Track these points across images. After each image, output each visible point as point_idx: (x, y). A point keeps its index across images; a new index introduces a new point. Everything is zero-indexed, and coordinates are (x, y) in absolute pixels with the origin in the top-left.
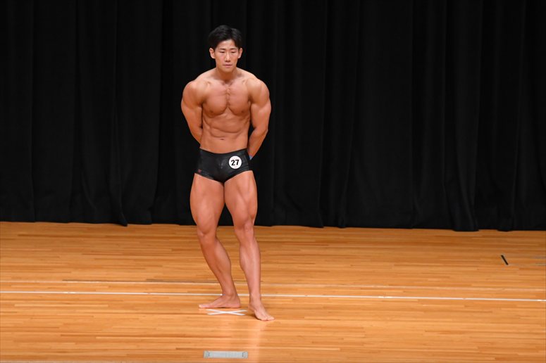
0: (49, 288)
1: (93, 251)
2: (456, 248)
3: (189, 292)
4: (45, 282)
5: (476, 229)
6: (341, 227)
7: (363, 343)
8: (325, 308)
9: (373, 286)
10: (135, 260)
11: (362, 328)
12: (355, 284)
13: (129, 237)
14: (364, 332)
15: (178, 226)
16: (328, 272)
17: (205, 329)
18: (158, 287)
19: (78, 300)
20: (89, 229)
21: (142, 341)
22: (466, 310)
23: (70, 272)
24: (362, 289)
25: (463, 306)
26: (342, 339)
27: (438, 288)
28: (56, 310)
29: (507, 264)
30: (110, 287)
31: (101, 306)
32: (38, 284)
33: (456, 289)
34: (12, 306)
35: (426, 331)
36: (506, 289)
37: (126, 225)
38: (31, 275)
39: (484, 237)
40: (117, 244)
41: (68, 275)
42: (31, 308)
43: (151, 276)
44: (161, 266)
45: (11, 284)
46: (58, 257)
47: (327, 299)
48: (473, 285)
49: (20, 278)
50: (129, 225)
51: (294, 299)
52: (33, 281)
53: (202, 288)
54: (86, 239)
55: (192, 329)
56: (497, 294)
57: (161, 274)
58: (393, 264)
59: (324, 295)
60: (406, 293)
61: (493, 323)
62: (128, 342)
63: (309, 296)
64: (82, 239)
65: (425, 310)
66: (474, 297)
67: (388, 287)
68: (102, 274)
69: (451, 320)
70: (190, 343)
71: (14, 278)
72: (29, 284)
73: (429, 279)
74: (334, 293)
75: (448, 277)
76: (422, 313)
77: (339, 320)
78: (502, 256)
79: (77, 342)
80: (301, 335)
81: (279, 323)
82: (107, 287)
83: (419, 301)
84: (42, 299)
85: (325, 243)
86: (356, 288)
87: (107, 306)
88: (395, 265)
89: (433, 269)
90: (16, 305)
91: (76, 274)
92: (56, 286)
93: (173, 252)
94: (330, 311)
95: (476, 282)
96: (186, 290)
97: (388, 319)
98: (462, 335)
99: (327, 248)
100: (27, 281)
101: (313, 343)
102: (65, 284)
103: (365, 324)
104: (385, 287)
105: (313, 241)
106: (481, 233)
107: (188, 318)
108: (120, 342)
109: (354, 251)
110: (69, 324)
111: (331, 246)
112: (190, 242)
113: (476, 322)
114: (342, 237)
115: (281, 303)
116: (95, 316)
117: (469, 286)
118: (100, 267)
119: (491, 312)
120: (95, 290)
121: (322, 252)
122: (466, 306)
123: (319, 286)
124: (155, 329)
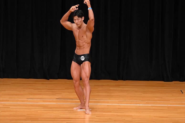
0: (22, 102)
1: (37, 89)
2: (164, 88)
3: (71, 103)
4: (20, 99)
5: (172, 81)
6: (124, 80)
7: (132, 121)
8: (119, 108)
9: (135, 101)
10: (52, 92)
11: (132, 116)
12: (129, 100)
13: (50, 84)
14: (132, 117)
15: (67, 80)
16: (120, 96)
17: (77, 116)
18: (60, 101)
19: (32, 106)
20: (36, 81)
21: (55, 120)
22: (168, 109)
23: (29, 96)
24: (131, 102)
25: (167, 108)
26: (125, 119)
27: (158, 102)
28: (24, 109)
29: (183, 93)
30: (43, 101)
31: (40, 108)
32: (18, 100)
33: (165, 102)
34: (9, 108)
35: (154, 117)
36: (182, 102)
37: (49, 80)
38: (16, 97)
39: (174, 84)
40: (46, 86)
41: (29, 97)
42: (16, 108)
43: (58, 97)
44: (61, 94)
45: (9, 100)
46: (25, 91)
47: (120, 105)
48: (171, 101)
49: (12, 98)
50: (50, 79)
51: (108, 106)
52: (17, 99)
53: (76, 102)
54: (35, 84)
55: (72, 116)
56: (179, 104)
57: (61, 97)
58: (142, 93)
59: (118, 104)
60: (147, 103)
61: (178, 114)
62: (50, 120)
63: (113, 104)
64: (34, 84)
65: (154, 109)
66: (171, 105)
67: (141, 101)
68: (40, 96)
69: (163, 113)
70: (71, 121)
71: (10, 98)
72: (15, 100)
73: (155, 99)
74: (122, 103)
75: (162, 98)
76: (153, 110)
77: (123, 113)
78: (181, 91)
79: (32, 120)
80: (111, 118)
81: (102, 114)
82: (42, 101)
83: (152, 106)
84: (19, 105)
85: (118, 86)
86: (129, 102)
87: (42, 108)
88: (143, 94)
89: (157, 95)
90: (11, 108)
91: (31, 96)
92: (25, 101)
93: (66, 89)
94: (120, 109)
95: (172, 100)
96: (70, 102)
97: (141, 112)
98: (167, 118)
99: (119, 88)
100: (15, 99)
101: (114, 121)
102: (28, 100)
103: (133, 114)
104: (140, 101)
105: (114, 85)
106: (174, 82)
107: (71, 112)
108: (47, 120)
109: (128, 89)
110: (29, 114)
111: (121, 87)
112: (72, 85)
113: (172, 114)
114: (125, 84)
115: (103, 107)
116: (38, 111)
117: (170, 101)
118: (40, 94)
119: (177, 110)
120: (38, 102)
121: (117, 89)
122: (168, 108)
123: (117, 101)
124: (59, 116)
